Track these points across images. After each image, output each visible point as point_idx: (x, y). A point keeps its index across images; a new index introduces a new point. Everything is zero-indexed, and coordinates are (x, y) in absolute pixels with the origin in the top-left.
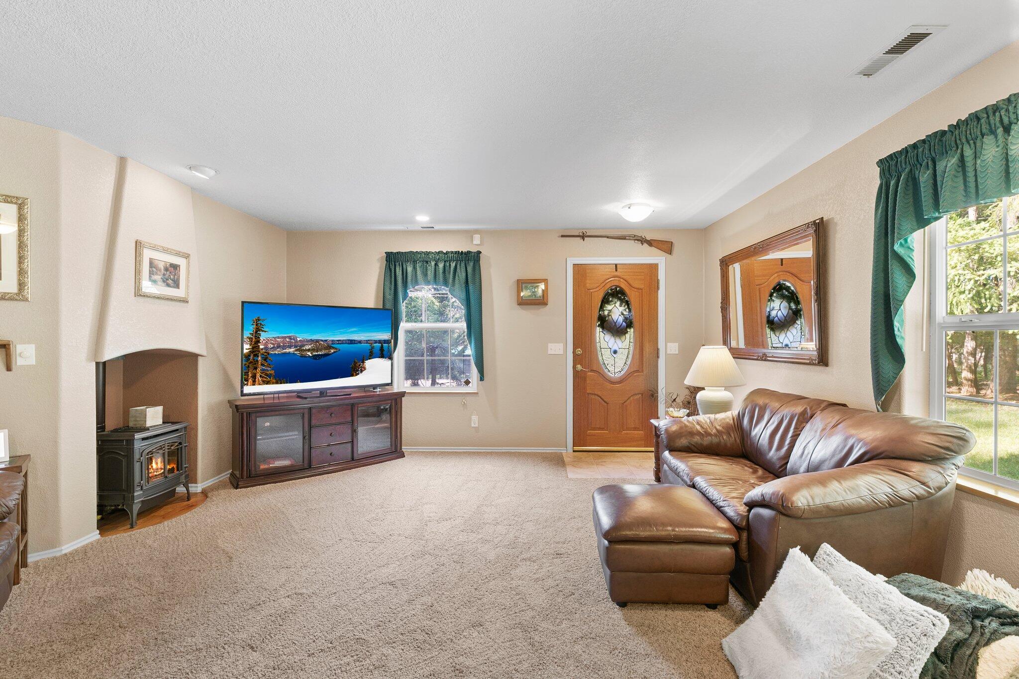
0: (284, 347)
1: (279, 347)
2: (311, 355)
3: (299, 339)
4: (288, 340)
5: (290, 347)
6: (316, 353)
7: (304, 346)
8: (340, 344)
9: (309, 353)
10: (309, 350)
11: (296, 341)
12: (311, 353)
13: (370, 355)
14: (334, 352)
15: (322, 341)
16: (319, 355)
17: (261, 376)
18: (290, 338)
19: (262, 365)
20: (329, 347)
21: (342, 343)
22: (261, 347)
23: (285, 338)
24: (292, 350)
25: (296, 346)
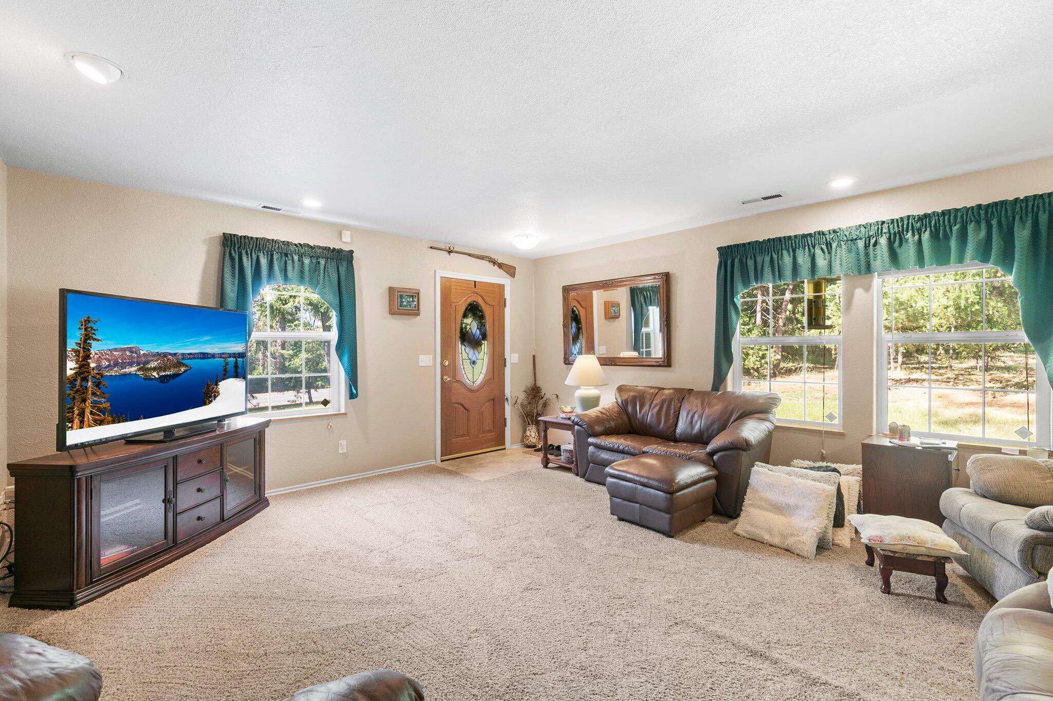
0: (123, 365)
1: (116, 364)
2: (157, 376)
3: (142, 352)
4: (128, 353)
5: (131, 365)
6: (164, 374)
7: (148, 362)
8: (191, 359)
9: (155, 374)
10: (154, 369)
11: (139, 356)
12: (158, 374)
13: (225, 375)
14: (185, 371)
15: (170, 354)
16: (167, 376)
17: (91, 413)
18: (130, 350)
19: (93, 394)
20: (179, 364)
21: (194, 358)
22: (93, 365)
23: (123, 350)
24: (133, 369)
25: (138, 364)
